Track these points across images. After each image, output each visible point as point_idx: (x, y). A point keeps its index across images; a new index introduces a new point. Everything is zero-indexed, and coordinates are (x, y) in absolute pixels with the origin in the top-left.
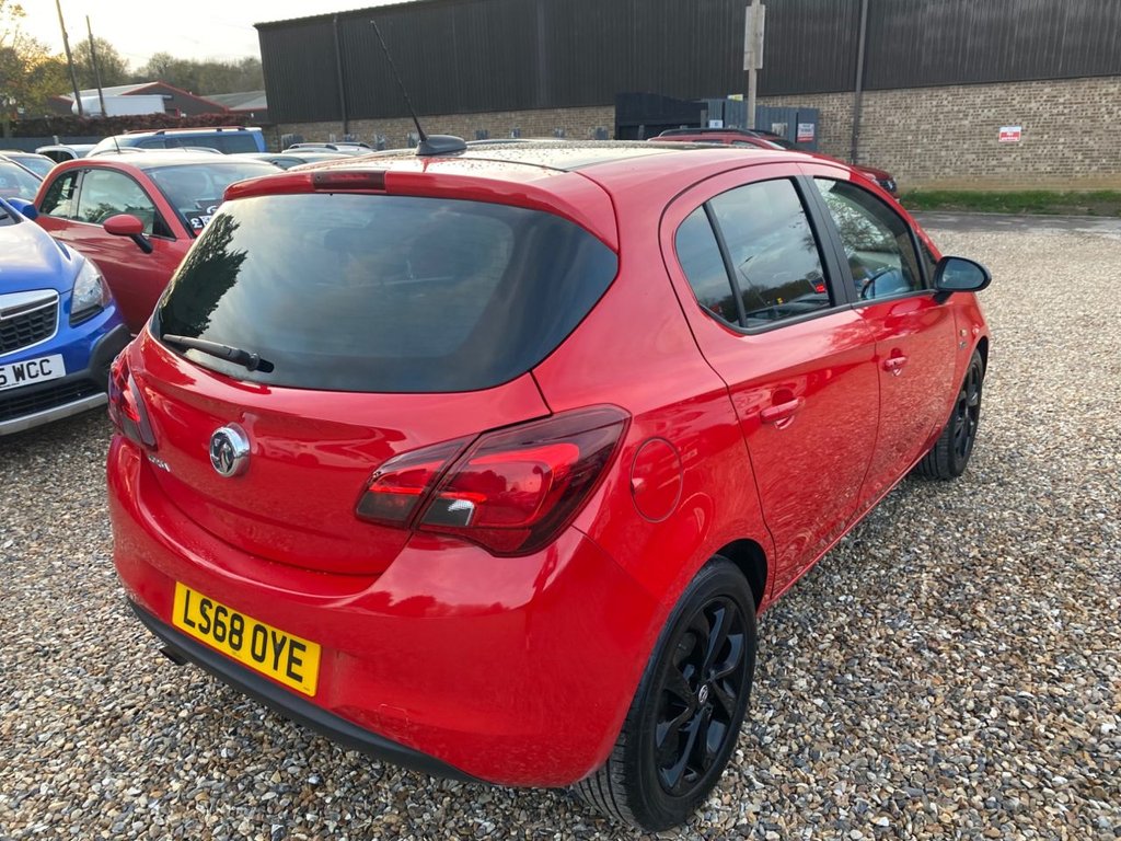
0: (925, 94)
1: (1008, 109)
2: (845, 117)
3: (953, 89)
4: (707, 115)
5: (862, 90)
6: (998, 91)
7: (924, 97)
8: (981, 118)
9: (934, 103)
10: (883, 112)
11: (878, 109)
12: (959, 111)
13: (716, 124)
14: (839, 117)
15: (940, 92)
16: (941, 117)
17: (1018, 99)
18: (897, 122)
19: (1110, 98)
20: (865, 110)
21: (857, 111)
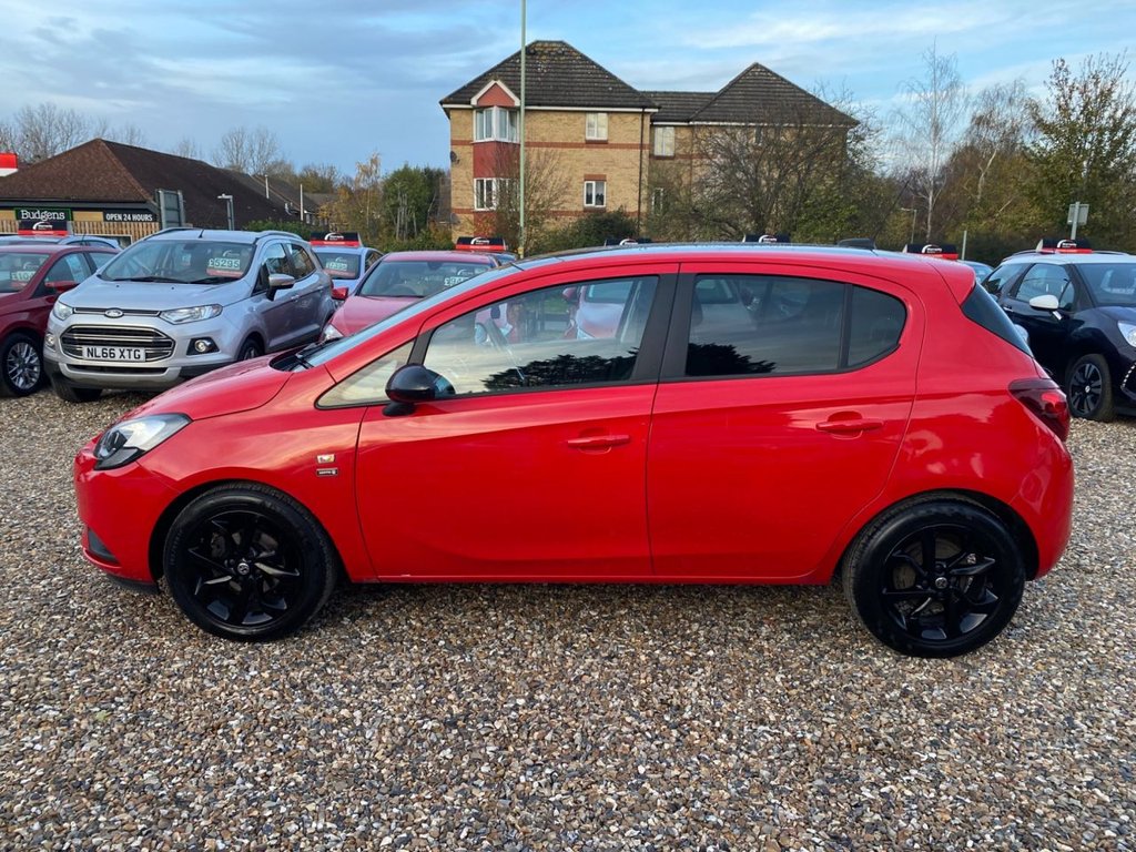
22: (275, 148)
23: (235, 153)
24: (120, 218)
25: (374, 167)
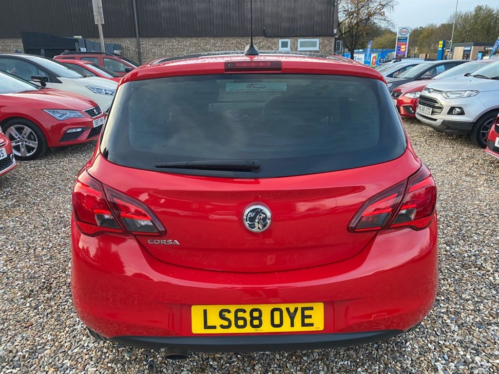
0: (166, 40)
1: (199, 48)
2: (134, 49)
3: (177, 39)
4: (79, 45)
5: (139, 37)
6: (194, 40)
7: (166, 41)
8: (190, 51)
9: (171, 44)
10: (150, 47)
11: (148, 46)
12: (181, 48)
13: (83, 50)
14: (130, 49)
15: (172, 40)
16: (174, 50)
17: (202, 44)
18: (156, 52)
19: (234, 45)
20: (142, 46)
21: (138, 46)
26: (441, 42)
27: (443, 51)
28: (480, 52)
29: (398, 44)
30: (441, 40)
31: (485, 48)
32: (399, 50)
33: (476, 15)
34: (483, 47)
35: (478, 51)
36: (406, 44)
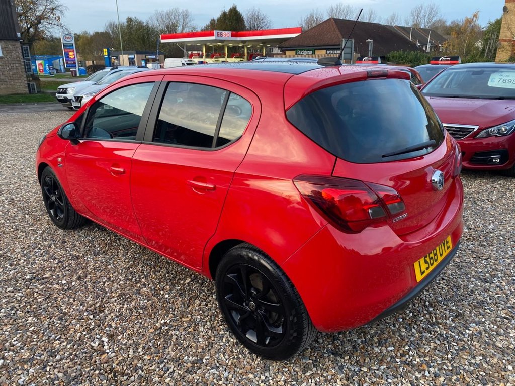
22: (437, 13)
23: (416, 18)
24: (332, 52)
25: (475, 18)
26: (105, 50)
27: (110, 59)
28: (142, 60)
29: (65, 51)
30: (105, 48)
31: (146, 56)
32: (68, 57)
33: (129, 25)
34: (144, 55)
35: (141, 59)
36: (73, 51)
